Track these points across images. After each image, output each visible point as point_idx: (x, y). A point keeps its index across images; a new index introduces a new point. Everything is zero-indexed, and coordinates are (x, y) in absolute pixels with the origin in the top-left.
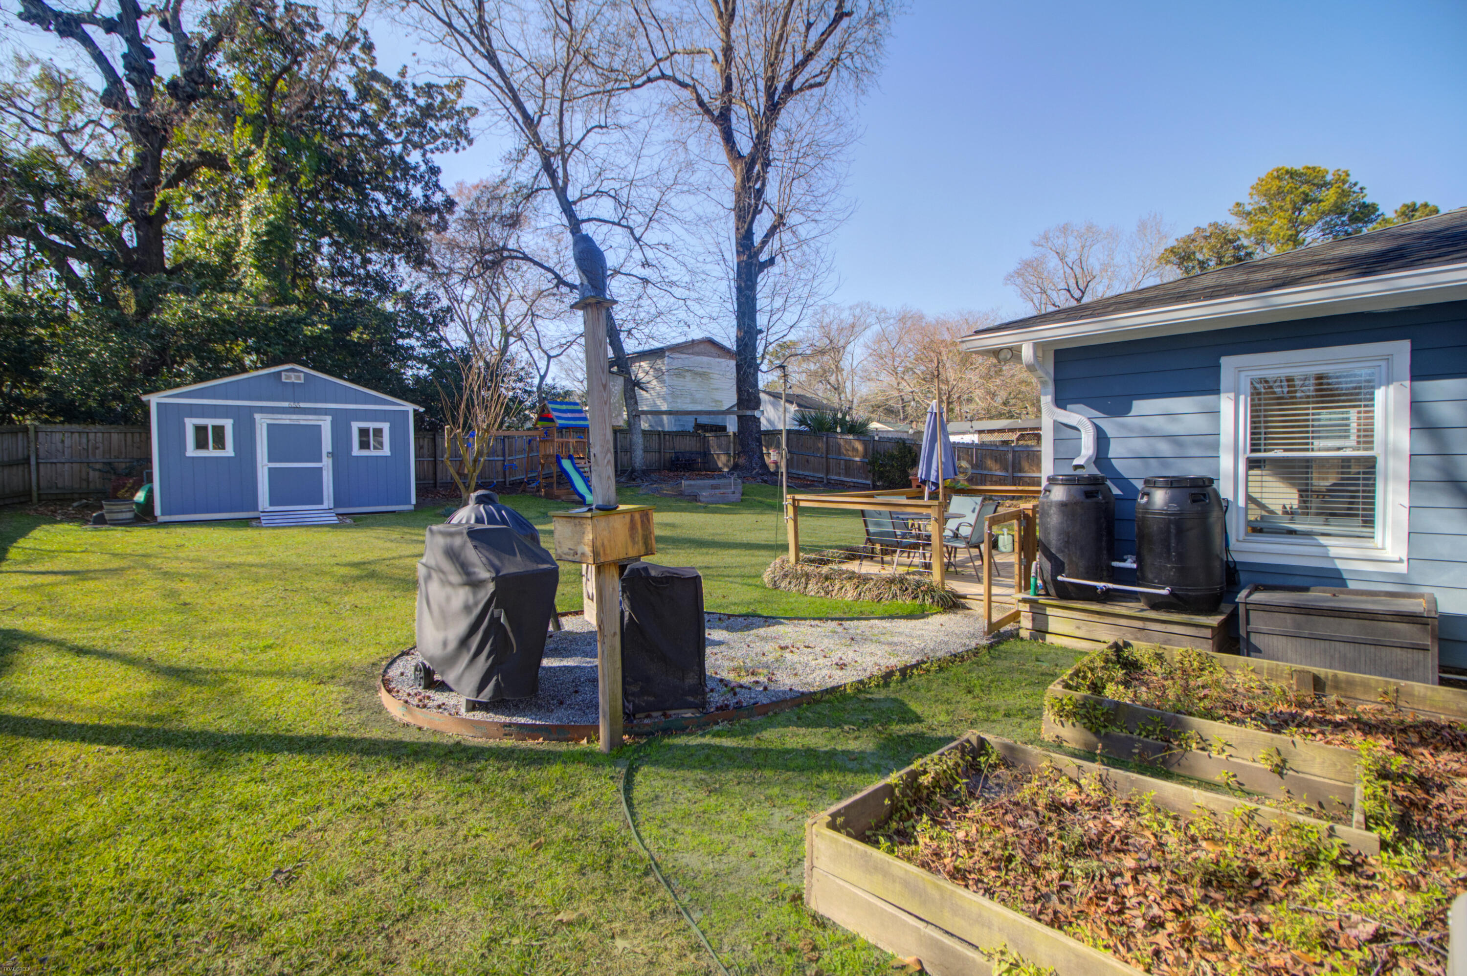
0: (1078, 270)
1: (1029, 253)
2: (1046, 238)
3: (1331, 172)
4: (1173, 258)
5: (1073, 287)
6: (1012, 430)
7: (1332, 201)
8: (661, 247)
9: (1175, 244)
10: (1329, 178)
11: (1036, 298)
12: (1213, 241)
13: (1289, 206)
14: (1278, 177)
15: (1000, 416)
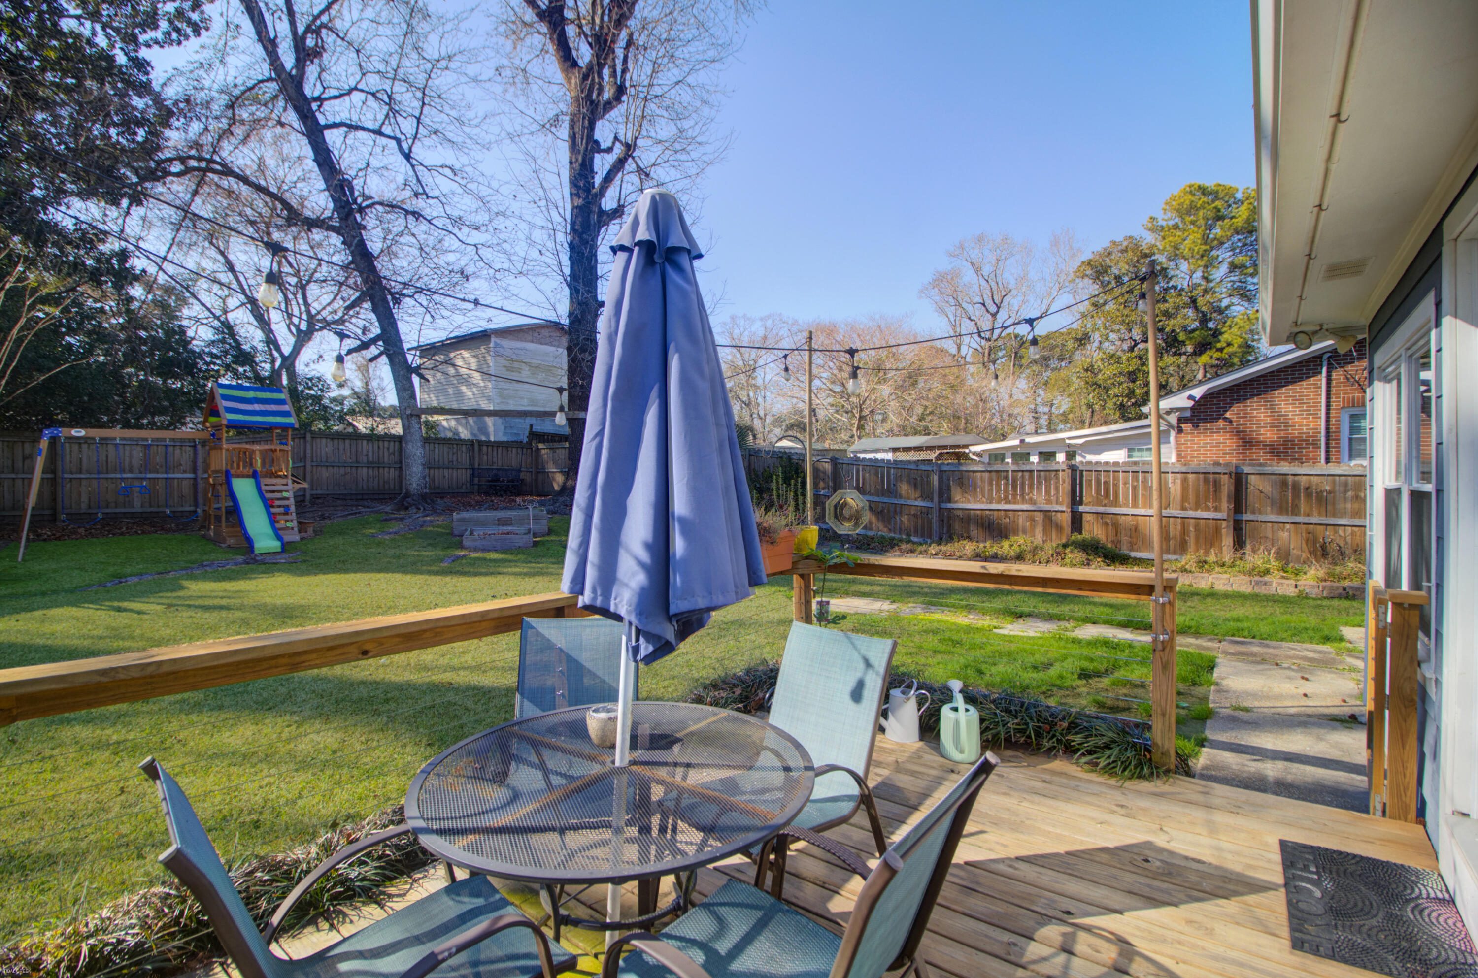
0: (993, 284)
1: (944, 265)
2: (962, 247)
3: (1241, 190)
4: (1089, 272)
5: (989, 302)
6: (931, 448)
7: (1245, 217)
8: (447, 172)
9: (1091, 256)
10: (1239, 196)
11: (951, 311)
12: (1130, 254)
13: (1201, 222)
14: (1191, 192)
15: (916, 433)
